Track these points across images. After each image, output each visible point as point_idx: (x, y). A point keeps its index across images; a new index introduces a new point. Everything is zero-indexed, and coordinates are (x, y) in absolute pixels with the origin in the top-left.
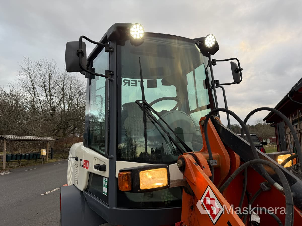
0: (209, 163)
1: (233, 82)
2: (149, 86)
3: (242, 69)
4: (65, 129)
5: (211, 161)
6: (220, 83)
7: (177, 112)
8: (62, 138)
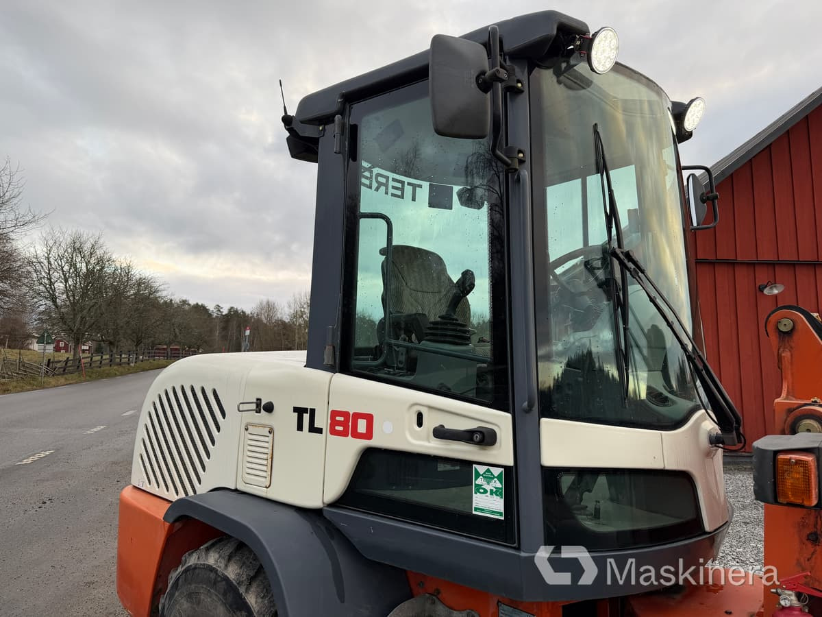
2: (433, 203)
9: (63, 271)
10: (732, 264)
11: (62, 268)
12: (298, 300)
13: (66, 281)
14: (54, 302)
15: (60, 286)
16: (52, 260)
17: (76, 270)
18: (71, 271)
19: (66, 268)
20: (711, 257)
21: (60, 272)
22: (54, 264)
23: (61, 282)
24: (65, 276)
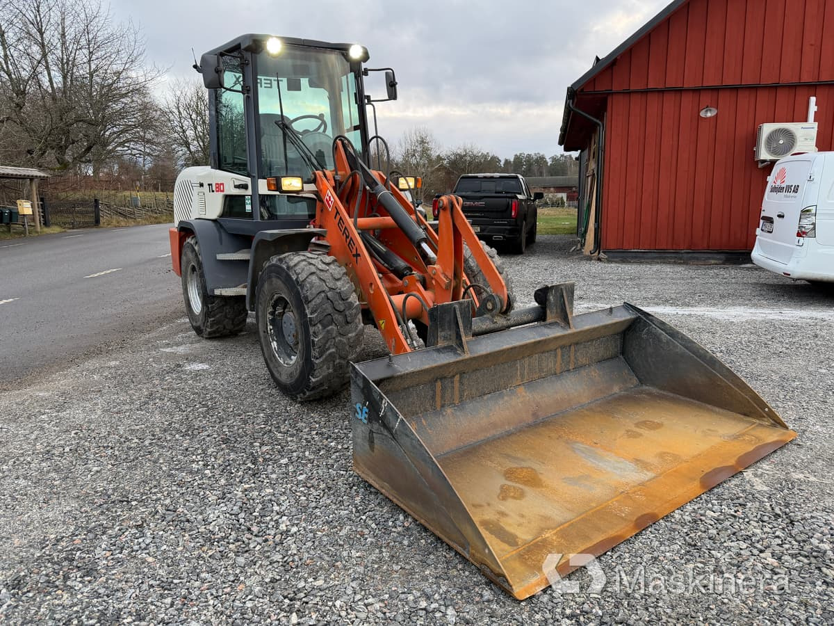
0: (334, 178)
1: (387, 98)
2: (290, 88)
3: (396, 83)
4: (64, 147)
5: (336, 176)
6: (372, 99)
7: (319, 133)
8: (59, 174)
9: (191, 119)
10: (679, 91)
11: (191, 116)
12: (408, 135)
13: (196, 128)
14: (189, 148)
15: (190, 133)
16: (181, 110)
17: (202, 118)
18: (198, 119)
19: (194, 116)
20: (661, 86)
21: (190, 120)
22: (184, 114)
23: (191, 130)
24: (194, 123)
